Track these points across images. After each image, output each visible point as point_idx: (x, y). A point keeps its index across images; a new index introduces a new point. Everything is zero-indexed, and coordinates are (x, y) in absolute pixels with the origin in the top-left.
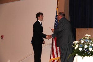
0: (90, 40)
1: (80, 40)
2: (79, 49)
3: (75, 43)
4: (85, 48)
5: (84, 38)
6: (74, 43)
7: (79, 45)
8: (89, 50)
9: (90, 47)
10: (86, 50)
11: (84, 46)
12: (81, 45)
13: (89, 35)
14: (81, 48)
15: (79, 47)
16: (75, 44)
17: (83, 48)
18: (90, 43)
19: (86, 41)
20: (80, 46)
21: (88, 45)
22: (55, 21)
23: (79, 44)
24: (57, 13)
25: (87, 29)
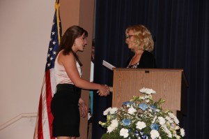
0: (155, 105)
1: (124, 105)
2: (121, 134)
3: (109, 114)
4: (139, 131)
5: (137, 100)
6: (105, 113)
7: (121, 120)
8: (149, 136)
9: (152, 127)
10: (140, 136)
11: (136, 122)
12: (127, 121)
13: (150, 91)
14: (127, 131)
15: (120, 127)
16: (109, 118)
17: (133, 129)
18: (153, 114)
19: (143, 107)
20: (123, 123)
21: (148, 122)
22: (51, 43)
23: (121, 116)
24: (55, 20)
25: (147, 72)
